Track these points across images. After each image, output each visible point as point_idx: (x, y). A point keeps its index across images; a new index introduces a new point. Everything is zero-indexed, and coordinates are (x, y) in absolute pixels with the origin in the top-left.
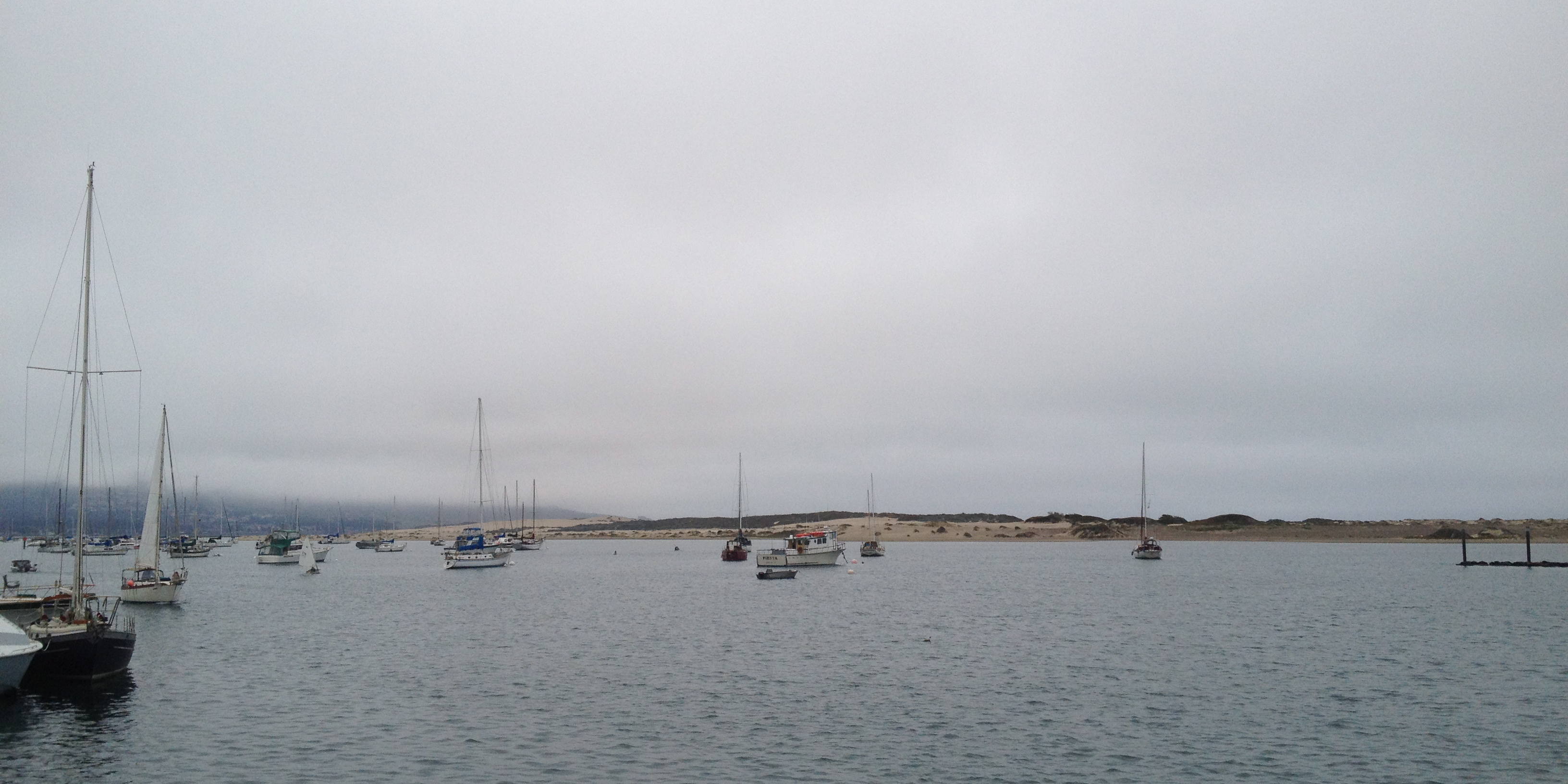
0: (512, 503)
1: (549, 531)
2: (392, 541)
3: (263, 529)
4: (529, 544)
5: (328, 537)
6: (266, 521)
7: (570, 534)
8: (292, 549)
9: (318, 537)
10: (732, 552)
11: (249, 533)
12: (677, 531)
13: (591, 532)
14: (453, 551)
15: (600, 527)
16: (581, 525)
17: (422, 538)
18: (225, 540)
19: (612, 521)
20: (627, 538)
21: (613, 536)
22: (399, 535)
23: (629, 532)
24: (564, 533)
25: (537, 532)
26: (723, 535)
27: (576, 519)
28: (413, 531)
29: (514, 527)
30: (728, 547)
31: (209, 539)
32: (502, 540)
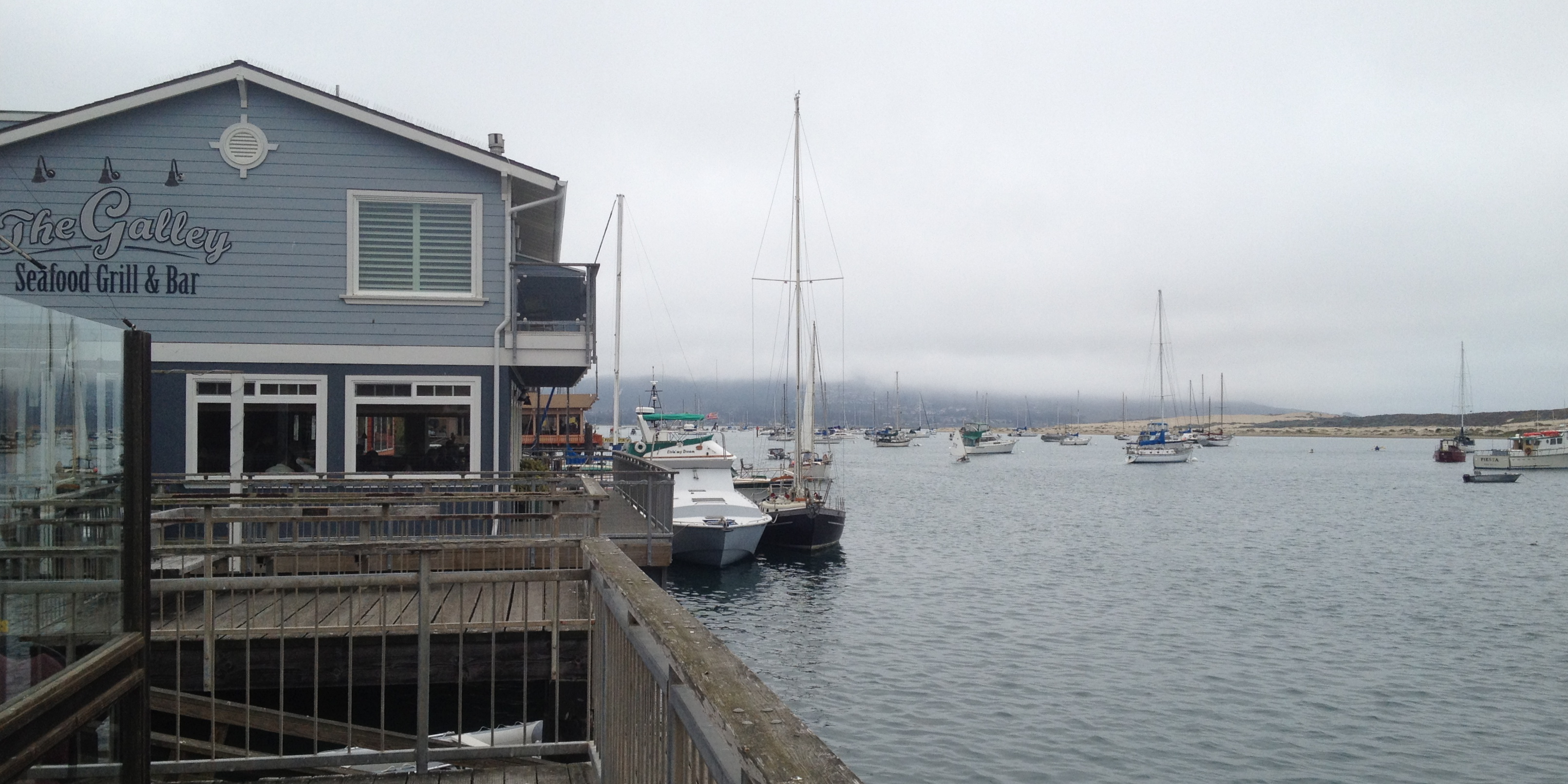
0: (1198, 398)
1: (1241, 427)
2: (1077, 435)
3: (958, 422)
4: (1216, 440)
5: (1017, 430)
6: (962, 414)
7: (1262, 431)
8: (982, 441)
9: (1008, 430)
10: (1446, 453)
11: (945, 425)
12: (1387, 429)
13: (1287, 429)
14: (1135, 446)
15: (1298, 423)
16: (1276, 421)
17: (1108, 433)
18: (923, 432)
19: (1312, 417)
20: (1328, 435)
21: (1312, 433)
22: (1085, 429)
23: (1331, 430)
24: (1257, 430)
25: (1227, 429)
26: (1442, 433)
27: (1271, 415)
28: (1099, 425)
29: (1201, 423)
30: (1442, 447)
31: (909, 430)
32: (1186, 436)
